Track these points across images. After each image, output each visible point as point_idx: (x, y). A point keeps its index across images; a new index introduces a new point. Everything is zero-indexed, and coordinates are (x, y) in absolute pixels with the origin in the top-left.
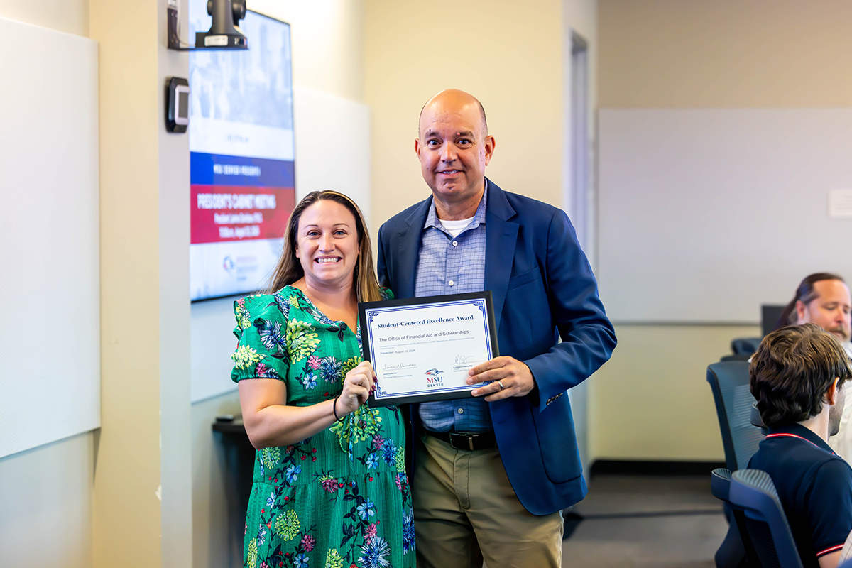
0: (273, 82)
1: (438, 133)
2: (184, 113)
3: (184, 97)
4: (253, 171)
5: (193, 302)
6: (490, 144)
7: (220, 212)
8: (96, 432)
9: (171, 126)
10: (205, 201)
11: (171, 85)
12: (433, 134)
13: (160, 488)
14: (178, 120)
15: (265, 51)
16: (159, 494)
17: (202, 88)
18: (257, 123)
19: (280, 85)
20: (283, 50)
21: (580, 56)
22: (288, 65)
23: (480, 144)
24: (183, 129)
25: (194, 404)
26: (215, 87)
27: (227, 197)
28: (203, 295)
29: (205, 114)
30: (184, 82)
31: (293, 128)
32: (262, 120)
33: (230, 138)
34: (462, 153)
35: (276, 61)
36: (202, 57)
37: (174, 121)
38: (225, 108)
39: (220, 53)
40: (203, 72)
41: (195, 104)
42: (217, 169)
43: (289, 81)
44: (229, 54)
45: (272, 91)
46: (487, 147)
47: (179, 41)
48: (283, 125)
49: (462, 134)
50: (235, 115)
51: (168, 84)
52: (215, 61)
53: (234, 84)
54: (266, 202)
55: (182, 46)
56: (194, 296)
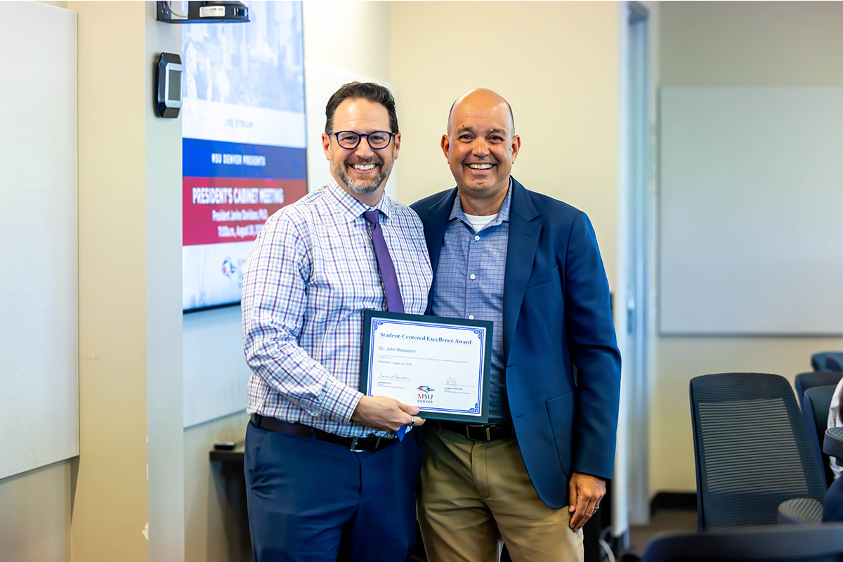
0: (282, 57)
1: (472, 128)
2: (176, 95)
3: (176, 76)
4: (258, 161)
5: (185, 312)
6: (516, 143)
7: (218, 207)
8: (74, 462)
9: (161, 110)
10: (201, 195)
11: (160, 63)
12: (467, 129)
13: (147, 526)
14: (169, 103)
15: (271, 22)
16: (146, 533)
17: (198, 64)
18: (262, 105)
19: (289, 62)
20: (294, 20)
21: (640, 26)
22: (300, 38)
23: (509, 141)
24: (175, 113)
25: (186, 429)
26: (212, 64)
27: (228, 191)
28: (198, 304)
29: (202, 96)
30: (176, 59)
31: (305, 112)
32: (269, 101)
33: (230, 122)
34: (493, 148)
35: (285, 34)
36: (198, 30)
37: (163, 103)
38: (225, 88)
39: (220, 26)
40: (200, 47)
41: (189, 83)
42: (216, 158)
43: (300, 56)
44: (229, 27)
45: (281, 68)
46: (513, 145)
47: (170, 12)
48: (294, 108)
49: (495, 131)
50: (237, 96)
51: (158, 61)
52: (214, 34)
53: (236, 60)
54: (272, 196)
55: (173, 17)
56: (187, 306)
